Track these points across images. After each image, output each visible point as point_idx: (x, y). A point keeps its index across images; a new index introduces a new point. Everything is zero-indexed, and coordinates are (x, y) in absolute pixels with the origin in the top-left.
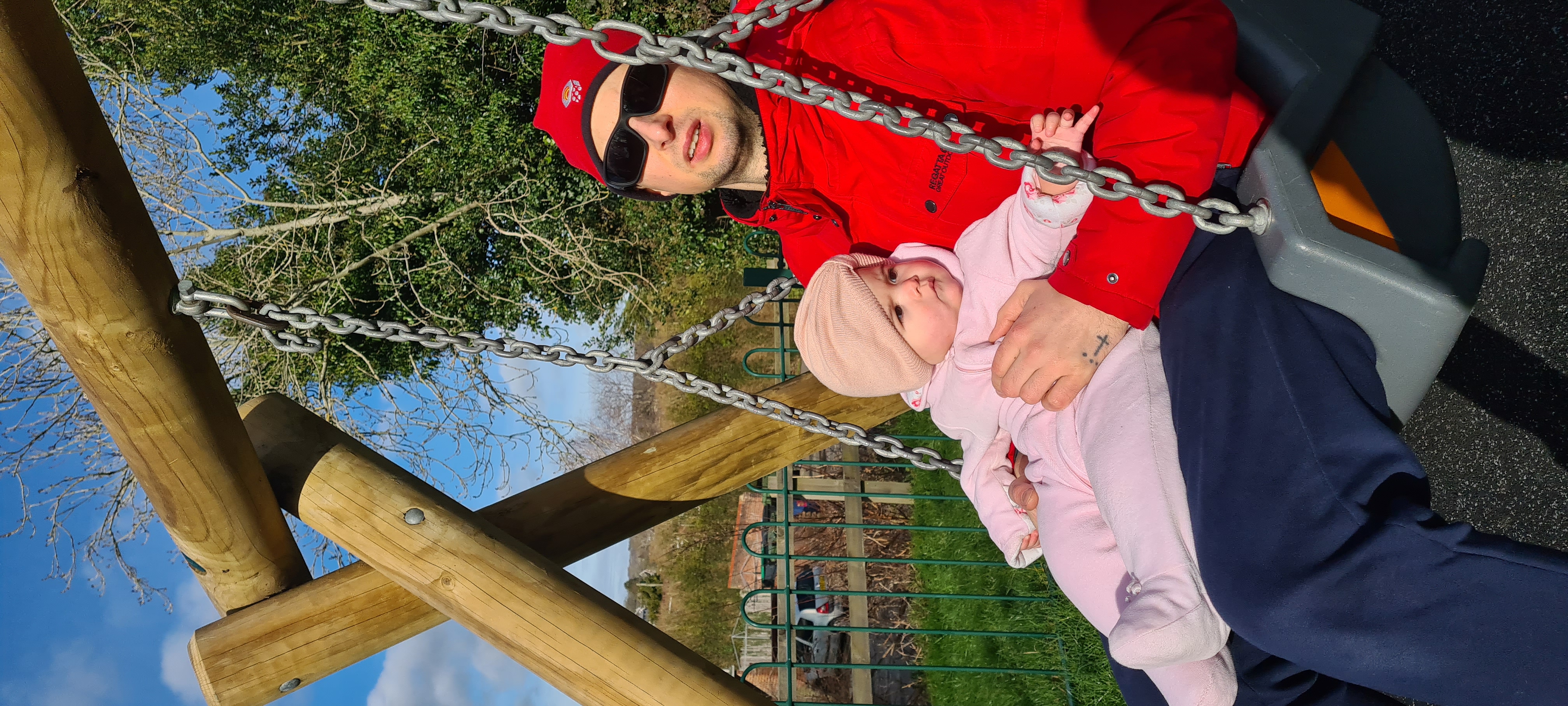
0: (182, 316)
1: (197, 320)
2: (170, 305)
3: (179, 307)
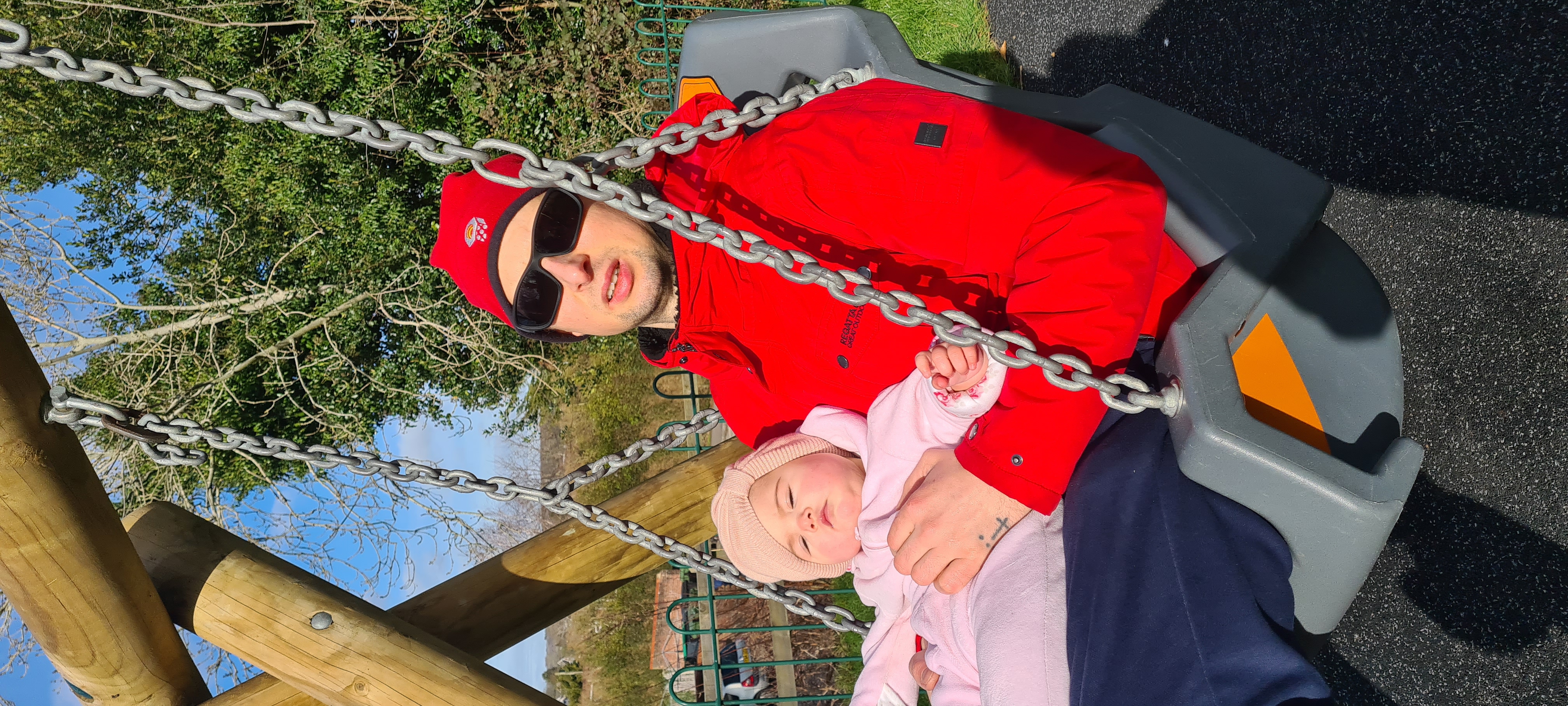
0: (55, 425)
1: (72, 427)
2: (41, 414)
3: (52, 415)
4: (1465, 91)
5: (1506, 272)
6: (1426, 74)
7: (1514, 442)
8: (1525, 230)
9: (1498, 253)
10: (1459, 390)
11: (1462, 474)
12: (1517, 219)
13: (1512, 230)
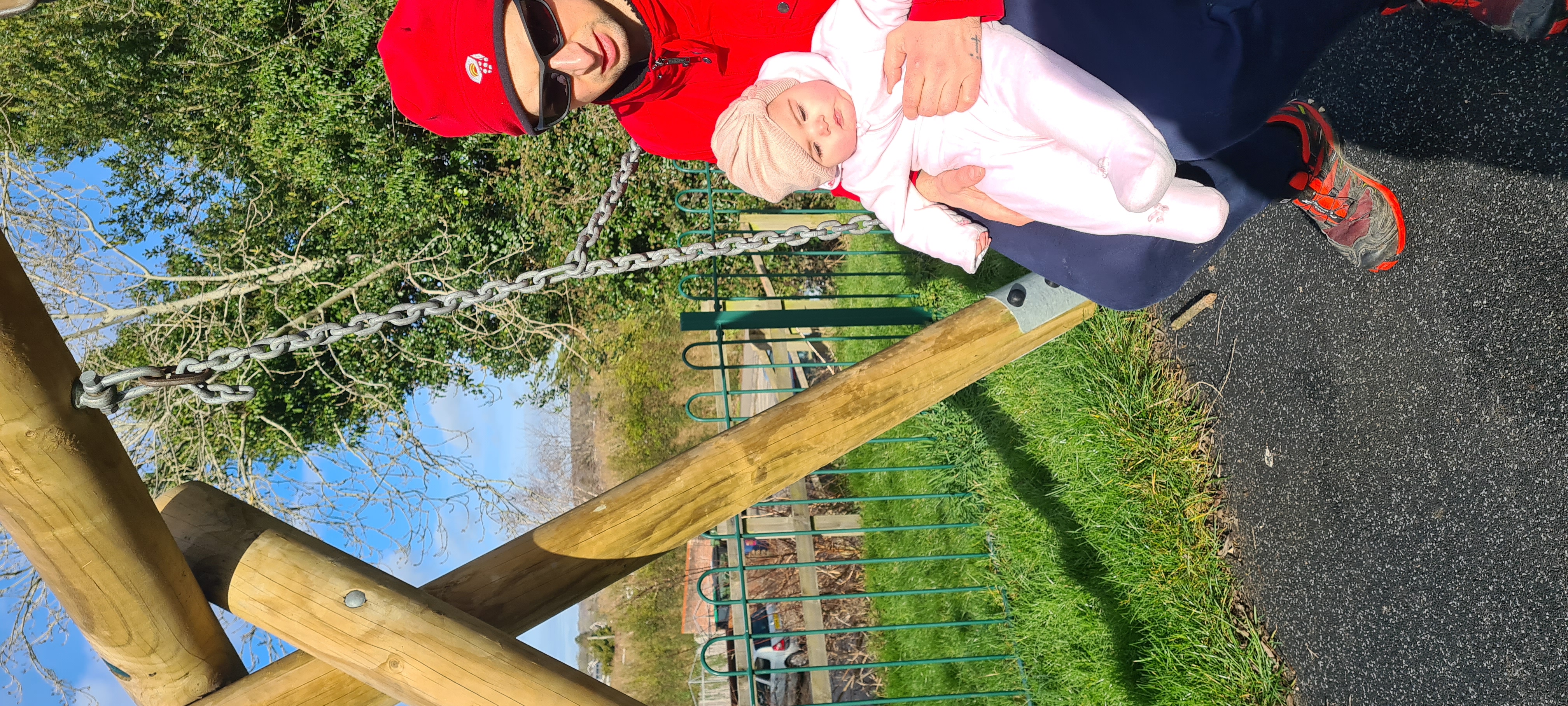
4: (1500, 62)
5: (1538, 246)
6: (1461, 46)
7: (1545, 416)
8: (1559, 203)
9: (1532, 227)
10: (1490, 364)
11: (1492, 449)
12: (1550, 193)
13: (1546, 204)
